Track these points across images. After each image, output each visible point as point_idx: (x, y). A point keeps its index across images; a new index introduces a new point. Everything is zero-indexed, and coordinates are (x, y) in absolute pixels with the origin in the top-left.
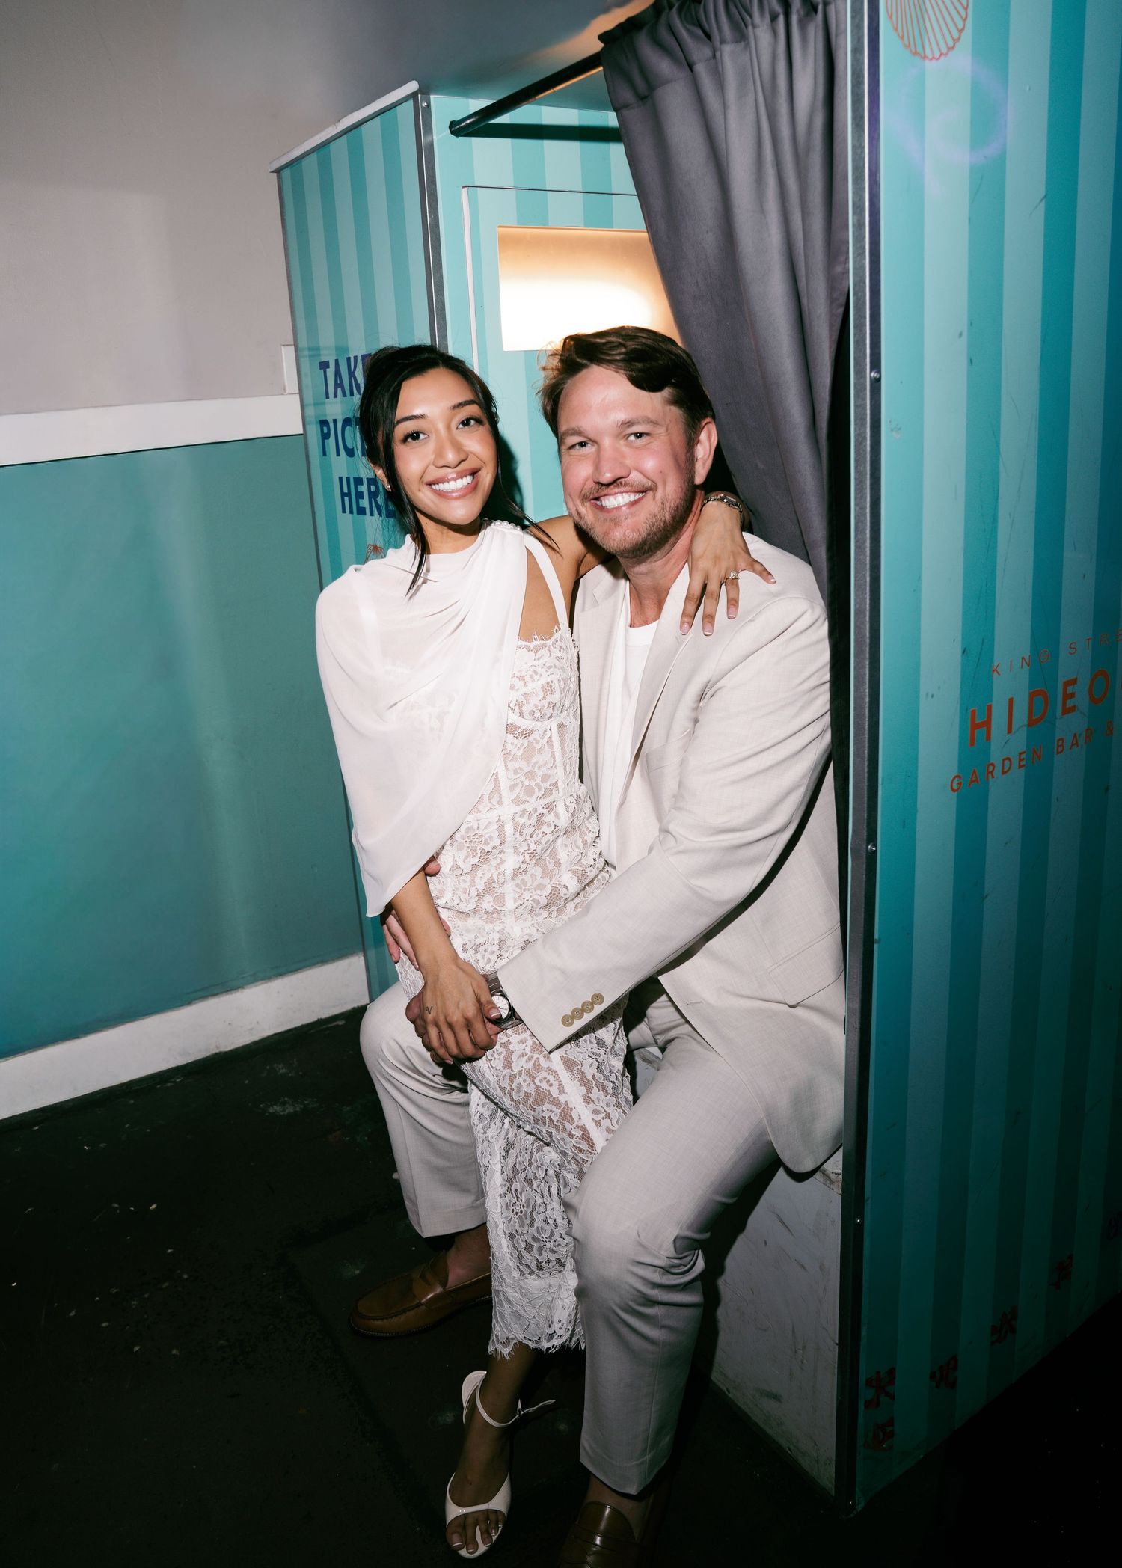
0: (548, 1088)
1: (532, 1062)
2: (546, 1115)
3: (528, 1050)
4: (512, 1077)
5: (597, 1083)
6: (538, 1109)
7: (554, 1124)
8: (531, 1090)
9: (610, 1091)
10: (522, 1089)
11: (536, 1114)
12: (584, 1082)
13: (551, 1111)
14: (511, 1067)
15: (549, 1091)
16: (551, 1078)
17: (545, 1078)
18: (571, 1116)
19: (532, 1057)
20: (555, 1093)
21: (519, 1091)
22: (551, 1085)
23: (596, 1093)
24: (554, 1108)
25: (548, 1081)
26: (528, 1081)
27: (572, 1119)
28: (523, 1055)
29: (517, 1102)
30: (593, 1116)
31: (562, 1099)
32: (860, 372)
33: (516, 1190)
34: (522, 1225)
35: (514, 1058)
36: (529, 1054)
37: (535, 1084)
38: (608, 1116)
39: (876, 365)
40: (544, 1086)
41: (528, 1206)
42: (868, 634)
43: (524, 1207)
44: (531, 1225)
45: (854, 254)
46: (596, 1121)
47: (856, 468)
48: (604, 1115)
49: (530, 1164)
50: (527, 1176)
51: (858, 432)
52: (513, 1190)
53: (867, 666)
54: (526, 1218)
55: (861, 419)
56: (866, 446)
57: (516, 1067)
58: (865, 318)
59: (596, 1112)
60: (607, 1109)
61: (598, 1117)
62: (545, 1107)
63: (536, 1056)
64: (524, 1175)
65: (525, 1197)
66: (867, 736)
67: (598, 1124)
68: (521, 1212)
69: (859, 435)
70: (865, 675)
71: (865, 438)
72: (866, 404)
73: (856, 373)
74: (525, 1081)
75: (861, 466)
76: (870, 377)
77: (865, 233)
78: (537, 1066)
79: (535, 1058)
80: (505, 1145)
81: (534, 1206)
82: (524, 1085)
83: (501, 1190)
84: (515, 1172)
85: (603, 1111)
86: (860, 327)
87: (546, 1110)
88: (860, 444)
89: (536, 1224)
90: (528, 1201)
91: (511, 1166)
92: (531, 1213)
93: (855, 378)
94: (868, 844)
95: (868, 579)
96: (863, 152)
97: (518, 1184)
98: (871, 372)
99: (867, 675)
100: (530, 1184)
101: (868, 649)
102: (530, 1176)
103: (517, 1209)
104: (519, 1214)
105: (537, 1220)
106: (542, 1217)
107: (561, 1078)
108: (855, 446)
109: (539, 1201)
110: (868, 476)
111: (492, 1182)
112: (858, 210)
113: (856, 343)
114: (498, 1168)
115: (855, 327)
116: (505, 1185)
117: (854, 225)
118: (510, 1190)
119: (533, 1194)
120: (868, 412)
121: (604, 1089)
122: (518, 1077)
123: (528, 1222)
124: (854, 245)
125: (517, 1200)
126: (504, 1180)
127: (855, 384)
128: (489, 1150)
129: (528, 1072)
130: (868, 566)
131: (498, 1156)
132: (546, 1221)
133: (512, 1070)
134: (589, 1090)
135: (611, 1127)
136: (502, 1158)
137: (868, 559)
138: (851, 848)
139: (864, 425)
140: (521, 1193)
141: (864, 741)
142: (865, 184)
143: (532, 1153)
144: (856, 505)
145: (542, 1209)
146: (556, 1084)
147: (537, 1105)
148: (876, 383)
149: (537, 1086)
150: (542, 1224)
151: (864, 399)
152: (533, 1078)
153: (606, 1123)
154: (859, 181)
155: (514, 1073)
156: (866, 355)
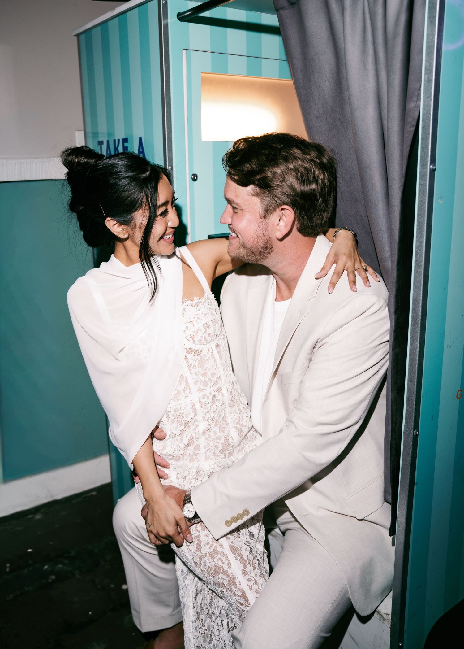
0: (222, 565)
1: (212, 548)
2: (221, 581)
3: (210, 541)
4: (201, 557)
5: (250, 561)
6: (216, 577)
7: (225, 587)
8: (212, 565)
9: (257, 566)
10: (207, 564)
11: (214, 580)
12: (243, 561)
13: (223, 579)
14: (200, 551)
15: (222, 566)
16: (224, 559)
17: (220, 558)
18: (235, 583)
19: (213, 545)
20: (226, 568)
21: (205, 565)
22: (223, 563)
23: (249, 568)
24: (225, 577)
25: (222, 561)
26: (210, 560)
27: (236, 585)
28: (207, 544)
29: (204, 572)
30: (248, 583)
31: (230, 572)
32: (424, 166)
33: (202, 620)
34: (205, 641)
35: (202, 545)
36: (211, 543)
37: (214, 561)
38: (256, 582)
39: (433, 161)
40: (220, 563)
41: (209, 630)
42: (420, 314)
43: (206, 630)
44: (210, 642)
45: (424, 97)
46: (250, 586)
47: (418, 219)
48: (253, 582)
49: (211, 606)
50: (208, 612)
51: (420, 200)
52: (200, 619)
53: (419, 332)
54: (207, 638)
55: (423, 191)
56: (425, 207)
57: (203, 551)
58: (429, 134)
59: (249, 580)
60: (256, 578)
61: (251, 584)
62: (220, 576)
63: (215, 544)
64: (207, 611)
65: (207, 624)
66: (417, 371)
67: (251, 588)
68: (205, 633)
69: (421, 201)
70: (418, 336)
71: (425, 203)
72: (426, 183)
73: (421, 166)
74: (208, 560)
75: (421, 218)
76: (430, 168)
77: (432, 85)
78: (216, 551)
79: (214, 545)
80: (195, 591)
81: (212, 631)
82: (208, 562)
83: (194, 618)
84: (201, 609)
85: (254, 580)
86: (425, 139)
87: (220, 578)
88: (422, 206)
89: (213, 642)
90: (209, 627)
91: (199, 604)
92: (211, 635)
93: (420, 168)
94: (414, 431)
95: (422, 283)
96: (434, 38)
97: (203, 616)
98: (430, 165)
99: (419, 337)
100: (211, 617)
101: (420, 322)
102: (211, 612)
103: (202, 631)
104: (203, 634)
105: (214, 640)
106: (217, 638)
107: (230, 559)
108: (418, 207)
109: (216, 628)
110: (425, 224)
111: (188, 613)
112: (429, 72)
113: (423, 148)
114: (191, 605)
115: (422, 139)
116: (195, 616)
117: (425, 81)
118: (198, 619)
119: (212, 623)
120: (428, 188)
121: (253, 565)
122: (204, 557)
123: (208, 640)
124: (424, 92)
125: (203, 626)
126: (195, 612)
127: (420, 172)
128: (186, 593)
129: (210, 554)
130: (422, 275)
131: (191, 598)
132: (219, 641)
133: (201, 552)
134: (245, 566)
135: (258, 590)
136: (194, 599)
137: (423, 271)
138: (404, 432)
139: (424, 195)
140: (205, 621)
141: (415, 373)
142: (434, 56)
143: (211, 599)
144: (417, 240)
145: (217, 633)
146: (226, 562)
147: (216, 574)
148: (433, 171)
149: (216, 563)
150: (216, 642)
151: (425, 181)
152: (213, 558)
153: (255, 587)
154: (430, 55)
155: (203, 554)
156: (428, 156)
